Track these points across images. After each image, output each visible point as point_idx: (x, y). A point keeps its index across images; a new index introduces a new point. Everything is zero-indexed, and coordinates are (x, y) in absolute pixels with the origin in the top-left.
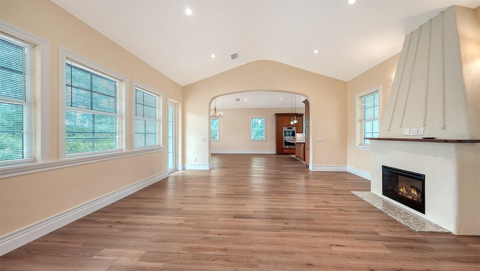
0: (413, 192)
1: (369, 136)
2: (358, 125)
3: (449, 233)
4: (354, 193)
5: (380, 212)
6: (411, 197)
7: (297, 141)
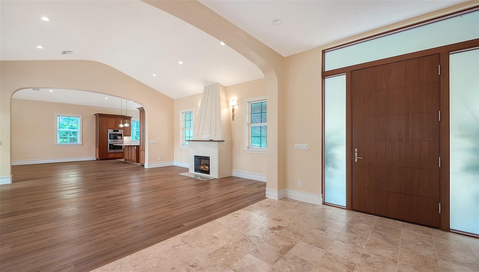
0: (206, 167)
1: (187, 139)
2: (181, 131)
3: (216, 179)
4: (180, 174)
5: (194, 178)
6: (206, 170)
7: (124, 145)
